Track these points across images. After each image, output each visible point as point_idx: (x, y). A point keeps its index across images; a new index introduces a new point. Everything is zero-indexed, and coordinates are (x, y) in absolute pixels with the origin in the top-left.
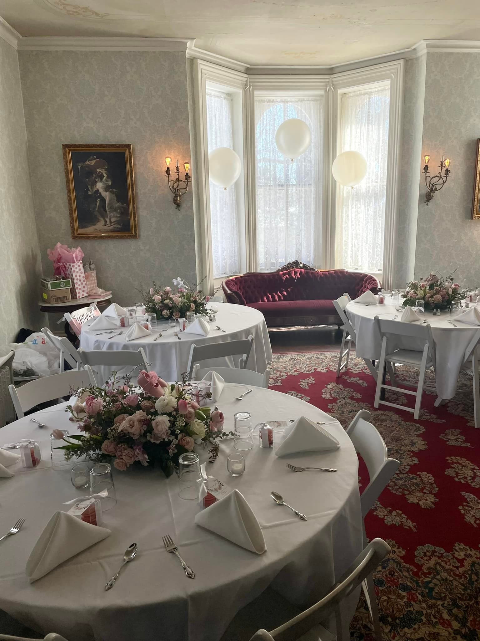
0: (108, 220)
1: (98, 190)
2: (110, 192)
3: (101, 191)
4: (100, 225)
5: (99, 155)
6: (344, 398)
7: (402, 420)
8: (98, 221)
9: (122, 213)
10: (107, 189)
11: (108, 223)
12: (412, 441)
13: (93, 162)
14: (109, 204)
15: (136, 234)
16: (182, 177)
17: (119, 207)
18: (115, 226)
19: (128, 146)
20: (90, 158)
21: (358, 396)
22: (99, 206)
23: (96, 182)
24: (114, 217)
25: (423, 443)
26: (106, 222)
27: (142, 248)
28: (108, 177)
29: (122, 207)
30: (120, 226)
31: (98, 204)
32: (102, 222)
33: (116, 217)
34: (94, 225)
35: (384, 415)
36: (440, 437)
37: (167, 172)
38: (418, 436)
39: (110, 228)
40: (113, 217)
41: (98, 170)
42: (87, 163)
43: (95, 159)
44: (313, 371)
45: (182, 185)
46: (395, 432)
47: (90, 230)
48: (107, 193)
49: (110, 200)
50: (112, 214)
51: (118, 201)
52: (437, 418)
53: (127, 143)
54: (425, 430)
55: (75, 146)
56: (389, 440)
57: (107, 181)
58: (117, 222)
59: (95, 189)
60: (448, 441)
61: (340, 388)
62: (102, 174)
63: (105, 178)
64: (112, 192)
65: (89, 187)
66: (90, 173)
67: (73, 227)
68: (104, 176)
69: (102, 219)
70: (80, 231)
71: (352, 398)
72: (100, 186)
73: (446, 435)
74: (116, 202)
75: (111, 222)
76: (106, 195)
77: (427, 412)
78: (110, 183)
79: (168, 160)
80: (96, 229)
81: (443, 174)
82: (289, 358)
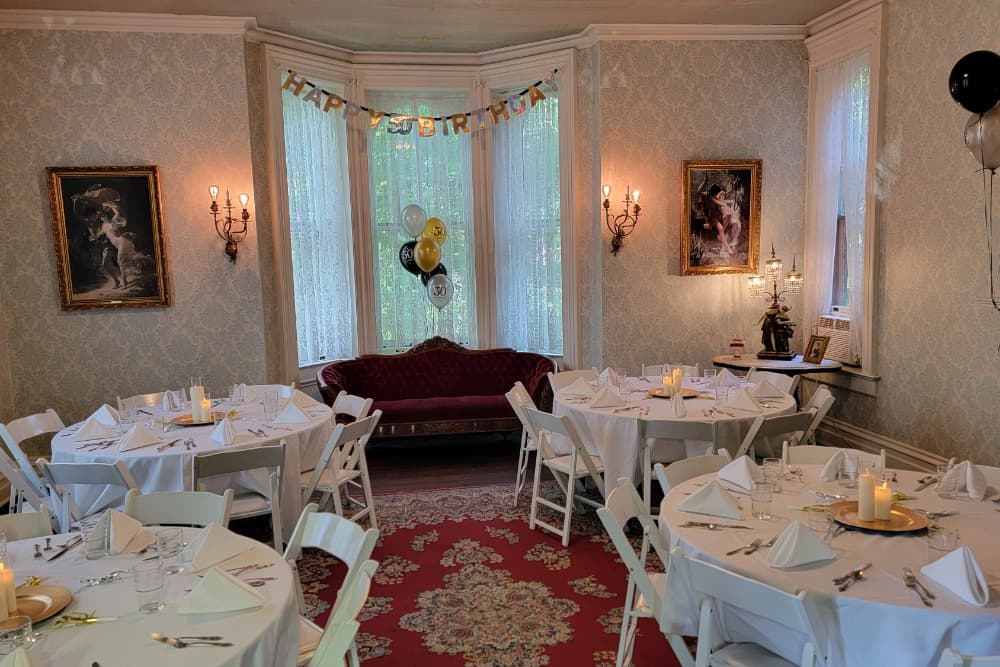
0: (121, 280)
1: (105, 235)
2: (124, 236)
3: (110, 236)
4: (108, 289)
5: (106, 182)
6: (474, 564)
7: (550, 596)
8: (106, 280)
9: (143, 269)
10: (119, 232)
11: (122, 283)
12: (552, 628)
13: (97, 193)
14: (123, 255)
15: (166, 299)
16: (237, 214)
17: (139, 260)
18: (132, 288)
19: (153, 169)
20: (92, 188)
21: (497, 558)
22: (106, 259)
23: (102, 222)
24: (131, 273)
25: (568, 631)
26: (118, 283)
27: (175, 321)
28: (121, 215)
29: (144, 259)
30: (139, 288)
31: (104, 255)
32: (112, 282)
33: (135, 274)
34: (98, 287)
35: (527, 588)
36: (599, 620)
37: (212, 208)
38: (564, 620)
39: (126, 291)
40: (130, 275)
41: (105, 205)
42: (87, 194)
43: (100, 188)
44: (442, 520)
45: (238, 226)
46: (533, 615)
47: (92, 295)
48: (120, 239)
49: (125, 249)
50: (128, 270)
51: (138, 250)
52: (605, 591)
53: (152, 164)
54: (579, 610)
55: (67, 169)
56: (518, 628)
57: (119, 221)
58: (137, 282)
59: (99, 234)
60: (607, 627)
61: (474, 548)
62: (111, 210)
63: (115, 217)
64: (128, 237)
65: (91, 230)
66: (92, 208)
67: (63, 292)
68: (114, 214)
69: (112, 279)
70: (76, 297)
71: (487, 563)
72: (107, 228)
73: (608, 616)
74: (133, 251)
75: (126, 283)
76: (119, 242)
77: (593, 582)
78: (124, 224)
79: (213, 191)
80: (102, 294)
81: (631, 212)
82: (411, 500)
